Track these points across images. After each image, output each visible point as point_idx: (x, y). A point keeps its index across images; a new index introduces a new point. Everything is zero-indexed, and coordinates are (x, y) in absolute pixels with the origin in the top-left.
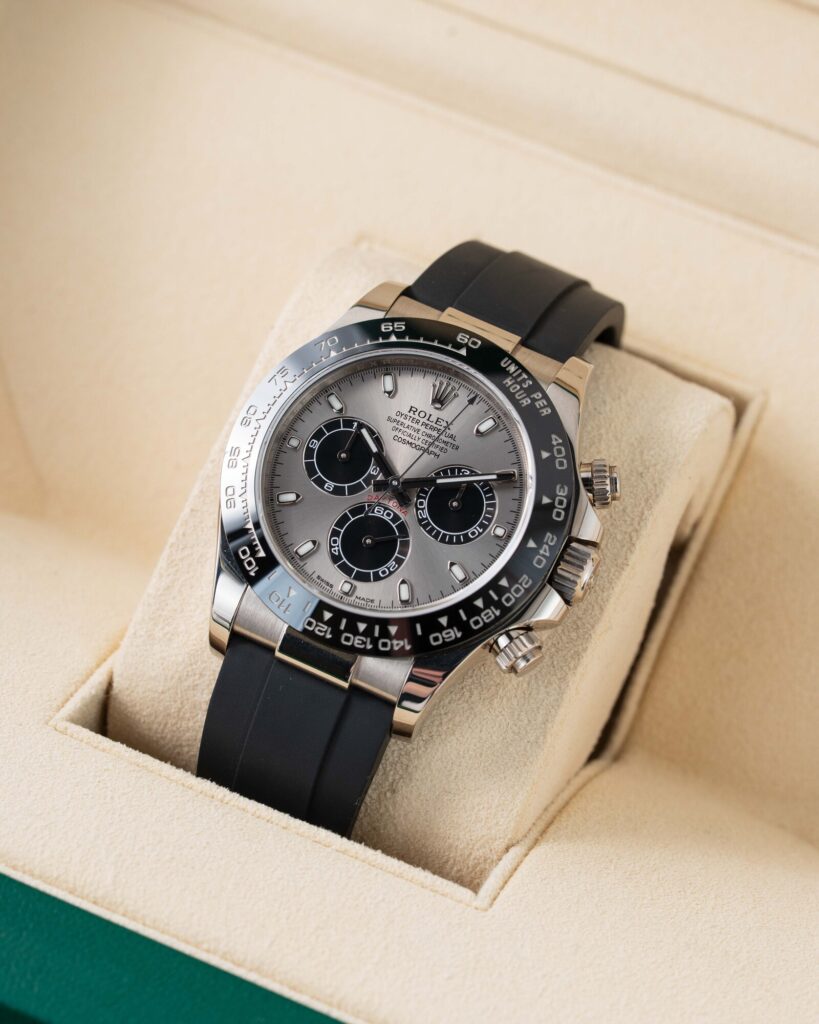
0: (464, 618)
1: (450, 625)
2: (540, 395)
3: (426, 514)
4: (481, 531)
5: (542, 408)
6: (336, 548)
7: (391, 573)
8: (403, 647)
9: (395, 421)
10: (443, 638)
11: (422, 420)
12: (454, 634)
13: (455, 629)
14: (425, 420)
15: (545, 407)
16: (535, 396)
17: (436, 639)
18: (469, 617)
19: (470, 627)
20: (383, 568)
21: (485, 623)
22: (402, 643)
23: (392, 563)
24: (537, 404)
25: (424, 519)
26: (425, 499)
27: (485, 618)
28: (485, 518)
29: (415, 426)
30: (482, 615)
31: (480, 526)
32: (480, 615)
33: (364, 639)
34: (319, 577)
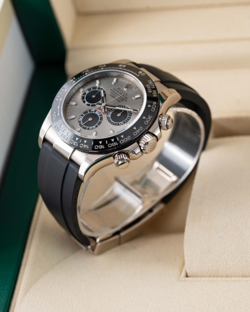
0: (107, 143)
1: (102, 144)
2: (155, 91)
3: (110, 116)
4: (123, 123)
5: (154, 94)
6: (81, 119)
7: (93, 129)
8: (86, 147)
9: (113, 91)
10: (99, 147)
11: (120, 92)
12: (102, 147)
13: (103, 146)
14: (121, 92)
15: (155, 94)
16: (154, 91)
17: (97, 147)
18: (108, 143)
19: (108, 146)
20: (91, 127)
21: (112, 146)
22: (86, 146)
23: (94, 126)
24: (153, 93)
25: (108, 117)
26: (111, 112)
27: (113, 145)
28: (126, 121)
29: (117, 93)
30: (112, 144)
31: (123, 122)
32: (111, 144)
33: (76, 142)
34: (72, 125)
